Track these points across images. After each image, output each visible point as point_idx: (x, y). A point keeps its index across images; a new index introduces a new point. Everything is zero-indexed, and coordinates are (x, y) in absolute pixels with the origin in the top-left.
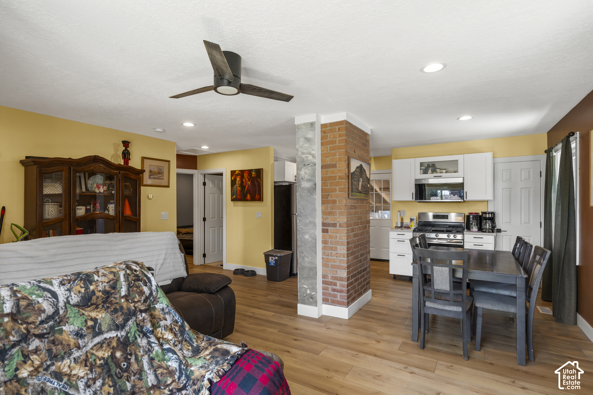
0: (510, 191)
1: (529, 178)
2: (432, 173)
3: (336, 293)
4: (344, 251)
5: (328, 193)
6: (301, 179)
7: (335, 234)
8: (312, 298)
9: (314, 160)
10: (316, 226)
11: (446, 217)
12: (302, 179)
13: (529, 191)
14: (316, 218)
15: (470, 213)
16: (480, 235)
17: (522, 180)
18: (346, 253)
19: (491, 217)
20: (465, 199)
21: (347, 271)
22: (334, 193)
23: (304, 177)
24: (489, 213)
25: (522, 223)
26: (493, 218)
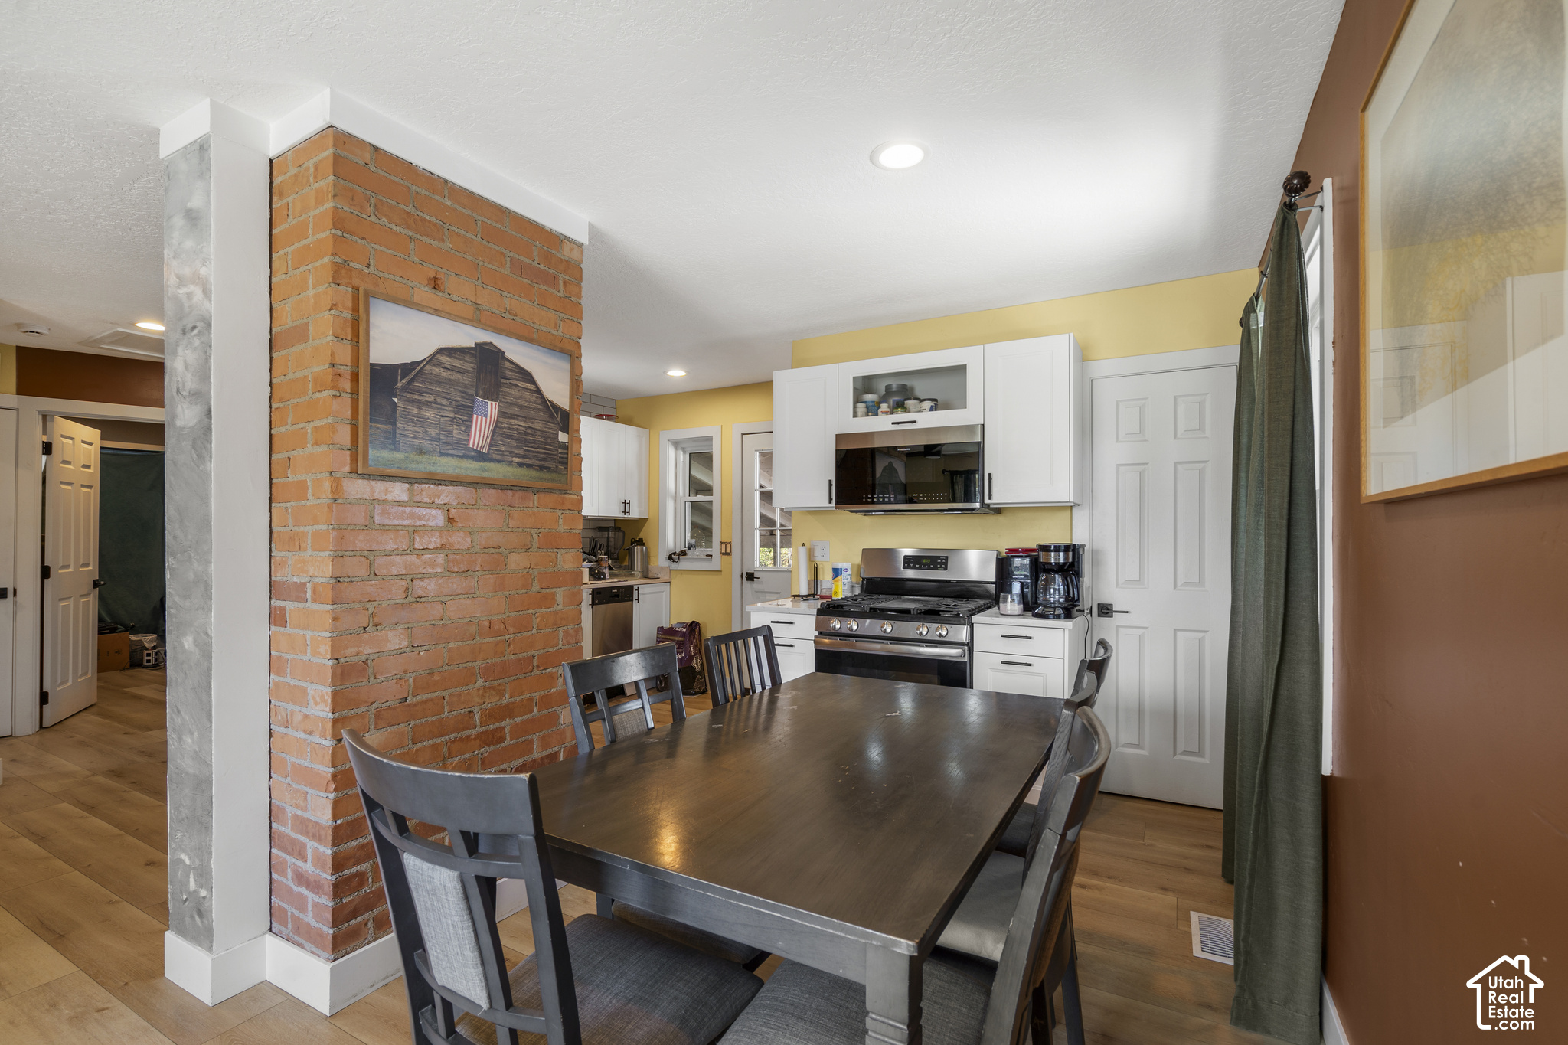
0: (1141, 474)
1: (1201, 428)
2: (892, 413)
3: (304, 891)
4: (322, 706)
5: (286, 455)
6: (175, 393)
7: (301, 632)
8: (200, 914)
9: (207, 304)
10: (211, 599)
11: (941, 564)
12: (178, 391)
13: (1201, 472)
14: (211, 563)
15: (1011, 550)
16: (1030, 625)
17: (1179, 435)
18: (331, 716)
19: (1064, 564)
20: (987, 501)
21: (332, 796)
22: (301, 452)
23: (184, 385)
24: (1057, 549)
25: (1179, 583)
26: (1072, 565)
